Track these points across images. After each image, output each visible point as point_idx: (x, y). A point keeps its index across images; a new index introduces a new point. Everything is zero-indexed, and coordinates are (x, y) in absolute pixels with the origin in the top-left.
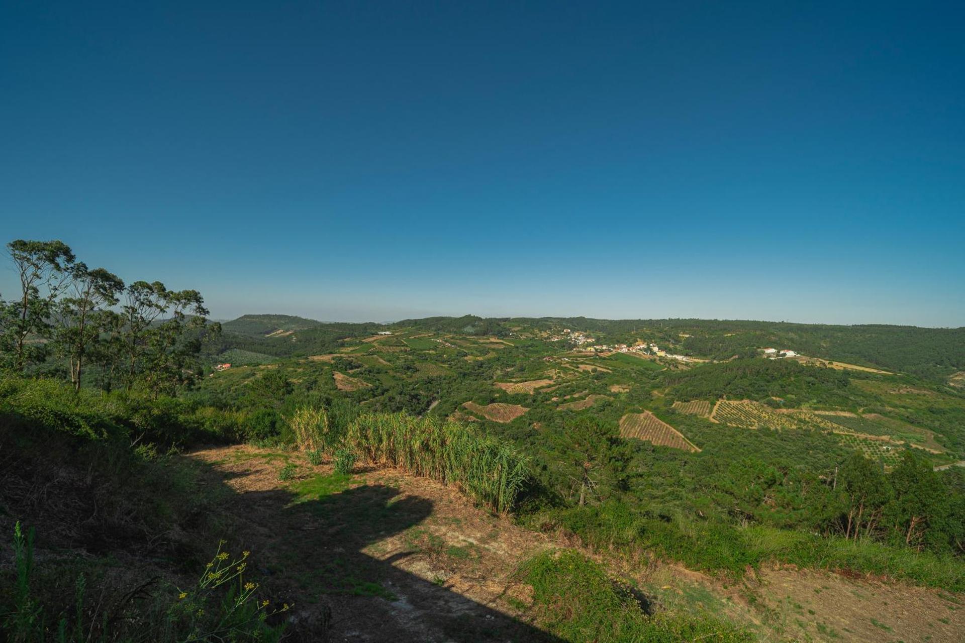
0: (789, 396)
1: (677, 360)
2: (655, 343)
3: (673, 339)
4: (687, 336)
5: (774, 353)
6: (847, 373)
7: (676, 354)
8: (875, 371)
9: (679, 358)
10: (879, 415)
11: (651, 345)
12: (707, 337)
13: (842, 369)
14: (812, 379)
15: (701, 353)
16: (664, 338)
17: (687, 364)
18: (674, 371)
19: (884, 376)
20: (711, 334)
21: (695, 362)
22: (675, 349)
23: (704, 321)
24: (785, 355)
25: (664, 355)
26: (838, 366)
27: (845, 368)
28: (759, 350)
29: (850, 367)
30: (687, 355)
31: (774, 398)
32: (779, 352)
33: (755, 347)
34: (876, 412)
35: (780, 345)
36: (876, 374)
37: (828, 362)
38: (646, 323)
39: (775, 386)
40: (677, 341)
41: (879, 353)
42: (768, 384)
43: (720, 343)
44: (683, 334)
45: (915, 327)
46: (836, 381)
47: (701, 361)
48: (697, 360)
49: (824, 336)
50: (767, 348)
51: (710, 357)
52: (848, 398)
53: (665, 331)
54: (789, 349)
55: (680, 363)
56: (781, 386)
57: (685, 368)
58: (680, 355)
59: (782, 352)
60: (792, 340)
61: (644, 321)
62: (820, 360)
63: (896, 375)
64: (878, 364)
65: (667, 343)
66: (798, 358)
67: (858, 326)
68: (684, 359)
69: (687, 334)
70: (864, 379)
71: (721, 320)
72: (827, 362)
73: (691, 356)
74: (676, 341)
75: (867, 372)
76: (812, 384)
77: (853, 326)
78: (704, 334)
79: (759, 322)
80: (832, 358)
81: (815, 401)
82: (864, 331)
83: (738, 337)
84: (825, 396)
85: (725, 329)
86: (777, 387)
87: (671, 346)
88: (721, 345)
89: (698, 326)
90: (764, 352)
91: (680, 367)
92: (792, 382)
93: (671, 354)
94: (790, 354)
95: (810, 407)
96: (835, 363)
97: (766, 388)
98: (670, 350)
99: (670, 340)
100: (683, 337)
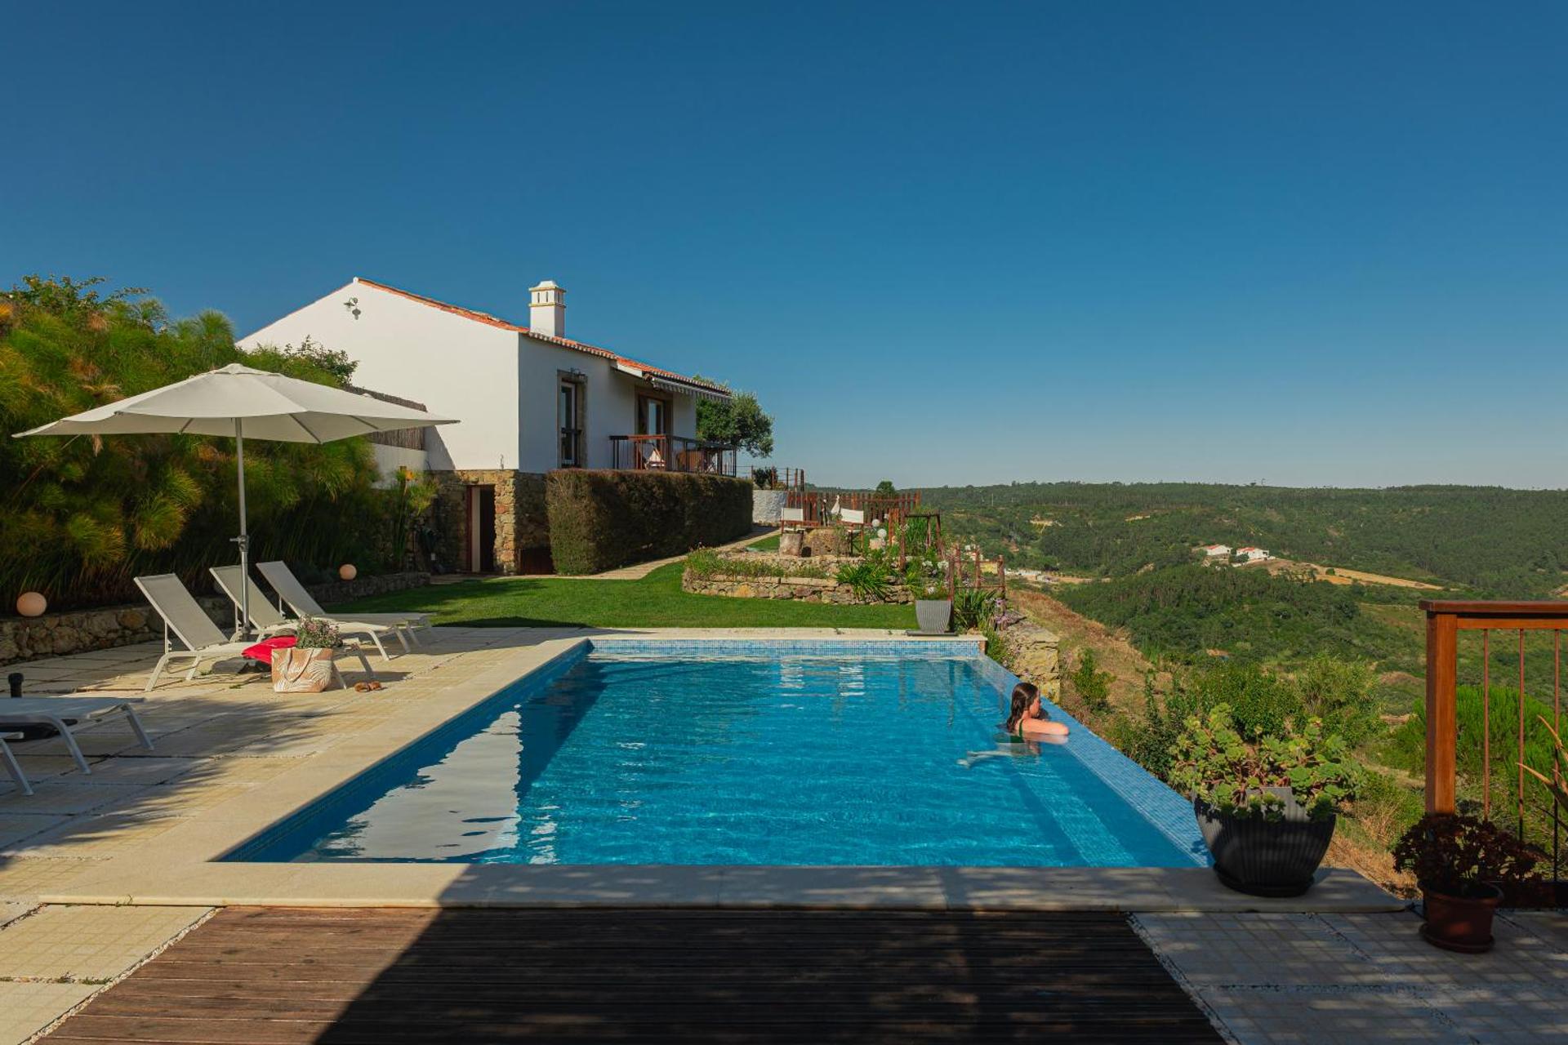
0: (1239, 644)
1: (1025, 580)
2: (978, 541)
3: (1018, 531)
4: (1049, 523)
5: (1224, 556)
6: (1357, 591)
7: (1023, 566)
8: (1411, 584)
9: (1030, 575)
10: (1406, 675)
11: (968, 547)
12: (1091, 523)
13: (1350, 582)
14: (1282, 605)
15: (1079, 564)
16: (999, 531)
19: (1428, 593)
20: (1101, 518)
21: (1063, 584)
22: (1023, 555)
24: (1245, 558)
25: (995, 571)
26: (1343, 577)
27: (1355, 580)
28: (1195, 550)
29: (1364, 578)
30: (1047, 568)
31: (1211, 652)
32: (1234, 552)
33: (1187, 544)
34: (1401, 669)
35: (1238, 537)
36: (1410, 590)
37: (1326, 569)
38: (961, 495)
39: (1213, 624)
40: (1028, 537)
41: (1436, 547)
42: (1199, 622)
43: (1118, 536)
44: (1042, 519)
45: (1500, 488)
46: (1332, 608)
47: (1076, 581)
48: (1067, 580)
49: (1337, 514)
50: (1211, 544)
51: (1097, 571)
52: (1350, 642)
53: (1001, 514)
54: (1260, 544)
56: (1227, 625)
58: (1033, 569)
59: (1240, 553)
60: (1268, 526)
61: (956, 492)
62: (1313, 566)
63: (1447, 590)
65: (1006, 541)
66: (1271, 564)
67: (1399, 489)
68: (1040, 579)
69: (1048, 518)
70: (1389, 602)
72: (1321, 570)
73: (1056, 570)
74: (1025, 536)
75: (1398, 587)
76: (1284, 617)
77: (1389, 489)
78: (1084, 518)
79: (1208, 485)
80: (1342, 561)
81: (1288, 652)
82: (1409, 500)
83: (1156, 521)
84: (1306, 642)
85: (1130, 505)
86: (1217, 627)
87: (1014, 549)
88: (1119, 541)
89: (1071, 500)
90: (1204, 555)
92: (1245, 614)
93: (1013, 567)
94: (1256, 555)
95: (1280, 665)
96: (1339, 571)
97: (1193, 630)
98: (1011, 557)
99: (1011, 533)
100: (1041, 527)
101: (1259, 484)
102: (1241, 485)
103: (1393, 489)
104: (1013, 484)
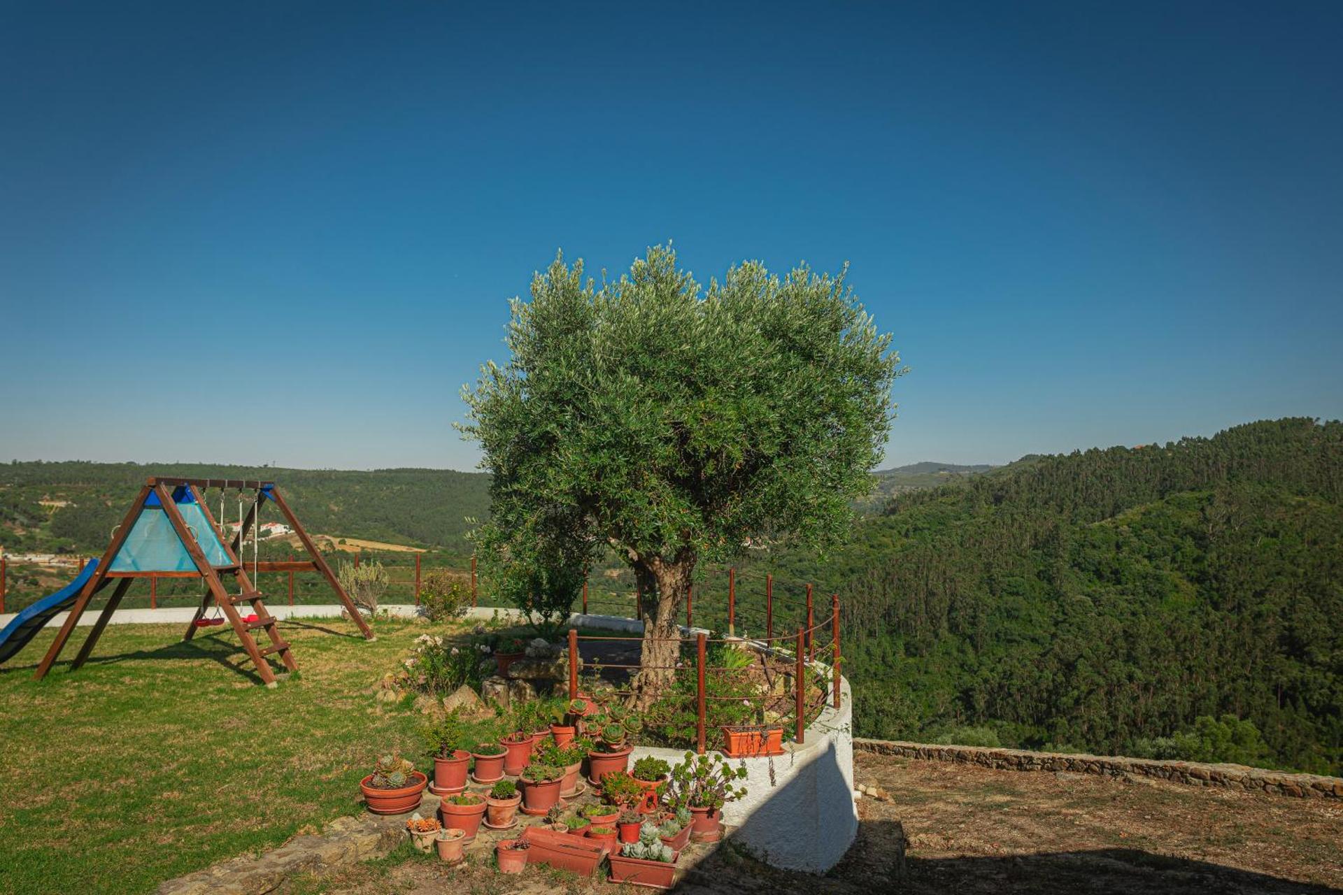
1: (36, 564)
3: (25, 512)
4: (62, 504)
7: (32, 550)
8: (404, 549)
9: (41, 559)
12: (110, 504)
13: (359, 550)
17: (62, 574)
18: (27, 595)
19: (416, 555)
20: (120, 498)
22: (31, 538)
23: (102, 467)
24: (268, 532)
26: (353, 545)
27: (363, 548)
29: (369, 545)
30: (61, 551)
36: (405, 553)
37: (339, 540)
40: (36, 518)
41: (412, 517)
44: (52, 500)
49: (335, 492)
50: (236, 521)
54: (277, 520)
55: (43, 573)
57: (55, 583)
58: (45, 552)
59: (263, 528)
62: (327, 537)
63: (430, 552)
64: (409, 535)
65: (9, 524)
66: (291, 536)
67: (383, 471)
68: (54, 563)
69: (60, 498)
70: (390, 565)
71: (143, 463)
72: (335, 541)
73: (72, 552)
74: (33, 517)
75: (394, 552)
76: (313, 585)
77: (376, 471)
78: (102, 498)
79: (223, 467)
80: (346, 532)
82: (391, 480)
87: (20, 533)
89: (88, 480)
90: (231, 531)
91: (44, 582)
92: (279, 584)
93: (20, 552)
94: (278, 530)
96: (349, 541)
98: (17, 541)
99: (16, 515)
100: (51, 508)
101: (270, 466)
102: (255, 466)
103: (379, 471)
104: (14, 463)
